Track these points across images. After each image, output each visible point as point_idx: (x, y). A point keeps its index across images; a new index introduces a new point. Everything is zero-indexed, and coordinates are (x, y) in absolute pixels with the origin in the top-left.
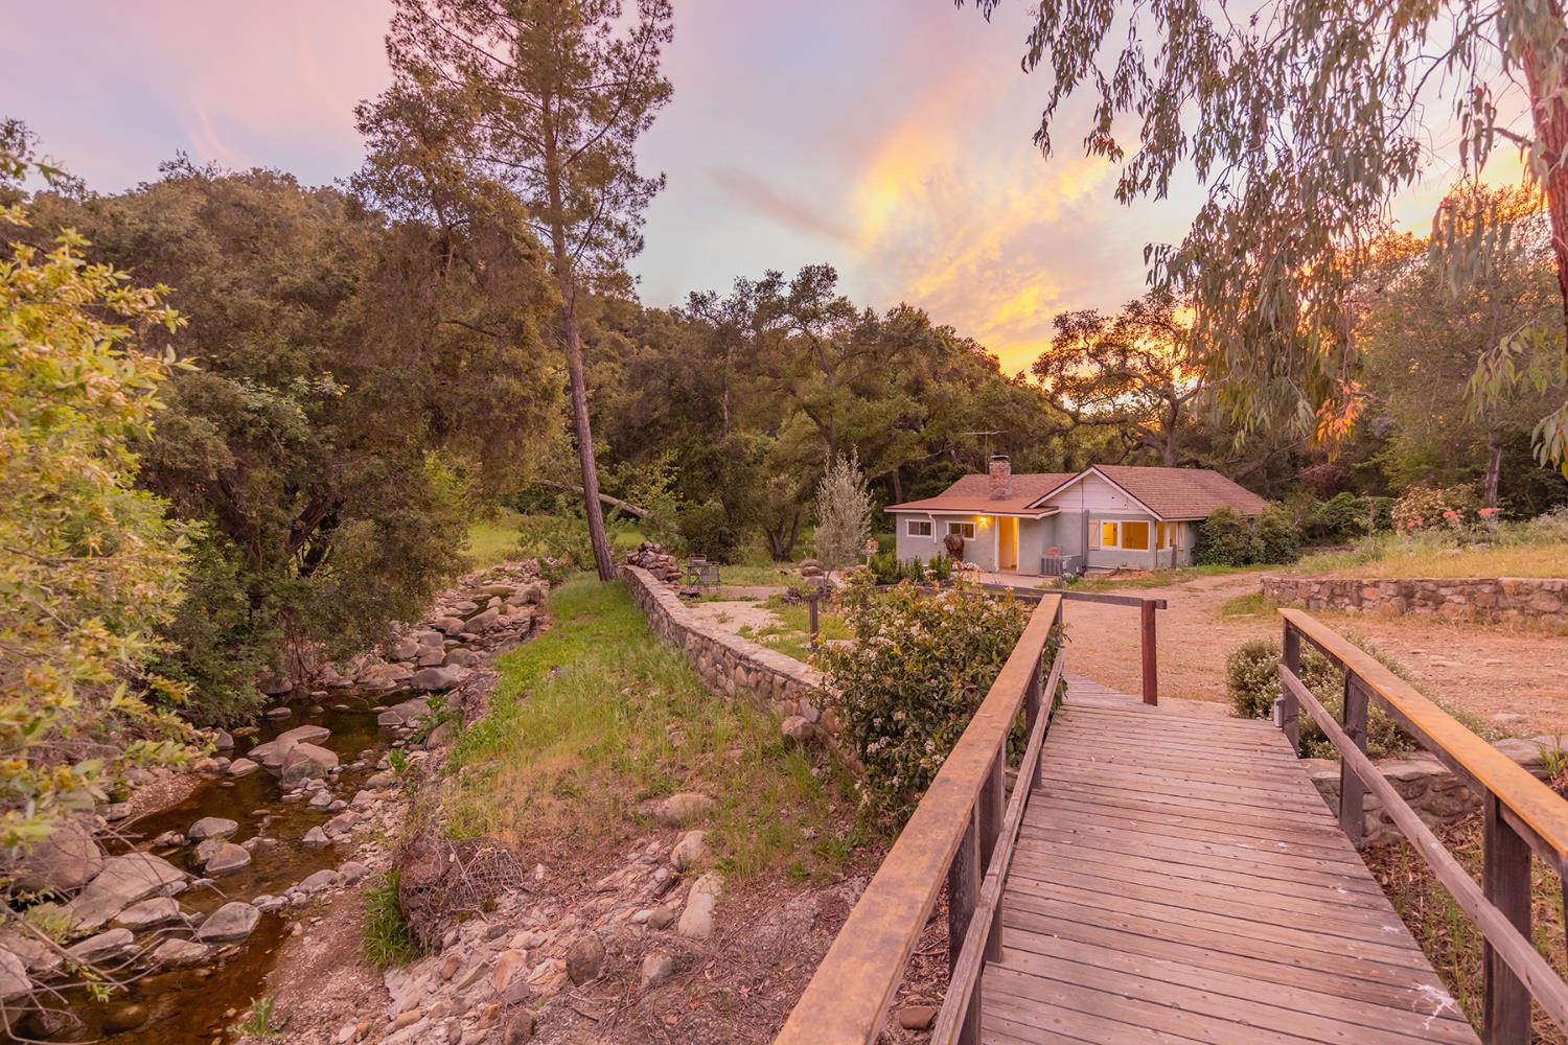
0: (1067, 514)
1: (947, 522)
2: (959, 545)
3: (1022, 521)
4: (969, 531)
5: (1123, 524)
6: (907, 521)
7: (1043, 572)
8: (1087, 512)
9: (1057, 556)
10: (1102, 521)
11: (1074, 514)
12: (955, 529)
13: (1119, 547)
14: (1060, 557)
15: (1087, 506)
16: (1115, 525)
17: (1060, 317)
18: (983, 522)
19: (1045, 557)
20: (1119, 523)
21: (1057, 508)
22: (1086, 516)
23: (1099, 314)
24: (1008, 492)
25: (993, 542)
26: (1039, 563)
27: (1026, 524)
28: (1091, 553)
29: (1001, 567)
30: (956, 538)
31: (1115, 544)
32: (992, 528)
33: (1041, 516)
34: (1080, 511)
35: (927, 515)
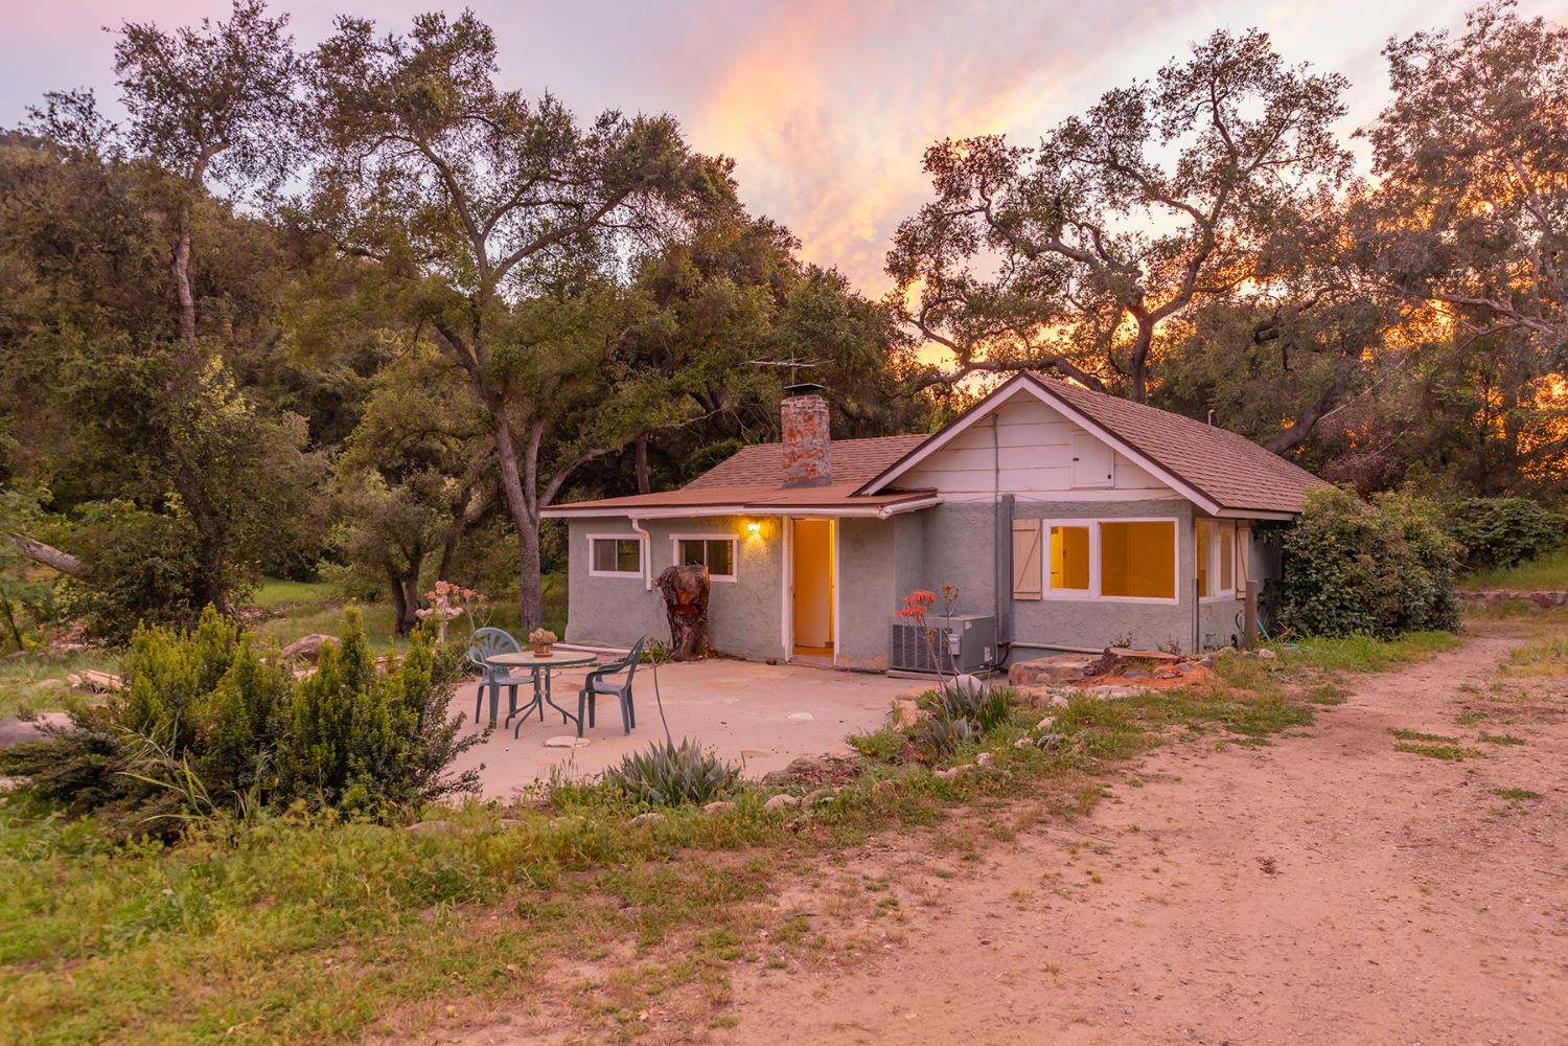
0: (958, 508)
1: (675, 537)
2: (695, 590)
3: (846, 524)
4: (720, 557)
5: (1104, 527)
6: (591, 537)
7: (897, 664)
8: (1010, 499)
9: (932, 621)
10: (1048, 523)
11: (976, 507)
12: (692, 552)
13: (1093, 592)
14: (943, 623)
15: (1007, 487)
16: (1084, 532)
17: (935, 150)
18: (754, 534)
19: (903, 622)
20: (1092, 525)
21: (933, 493)
22: (1007, 509)
23: (1008, 144)
24: (823, 469)
25: (778, 585)
26: (885, 639)
27: (856, 533)
28: (1018, 607)
29: (799, 646)
30: (688, 577)
31: (1083, 584)
32: (774, 546)
33: (889, 509)
34: (989, 499)
35: (626, 520)
